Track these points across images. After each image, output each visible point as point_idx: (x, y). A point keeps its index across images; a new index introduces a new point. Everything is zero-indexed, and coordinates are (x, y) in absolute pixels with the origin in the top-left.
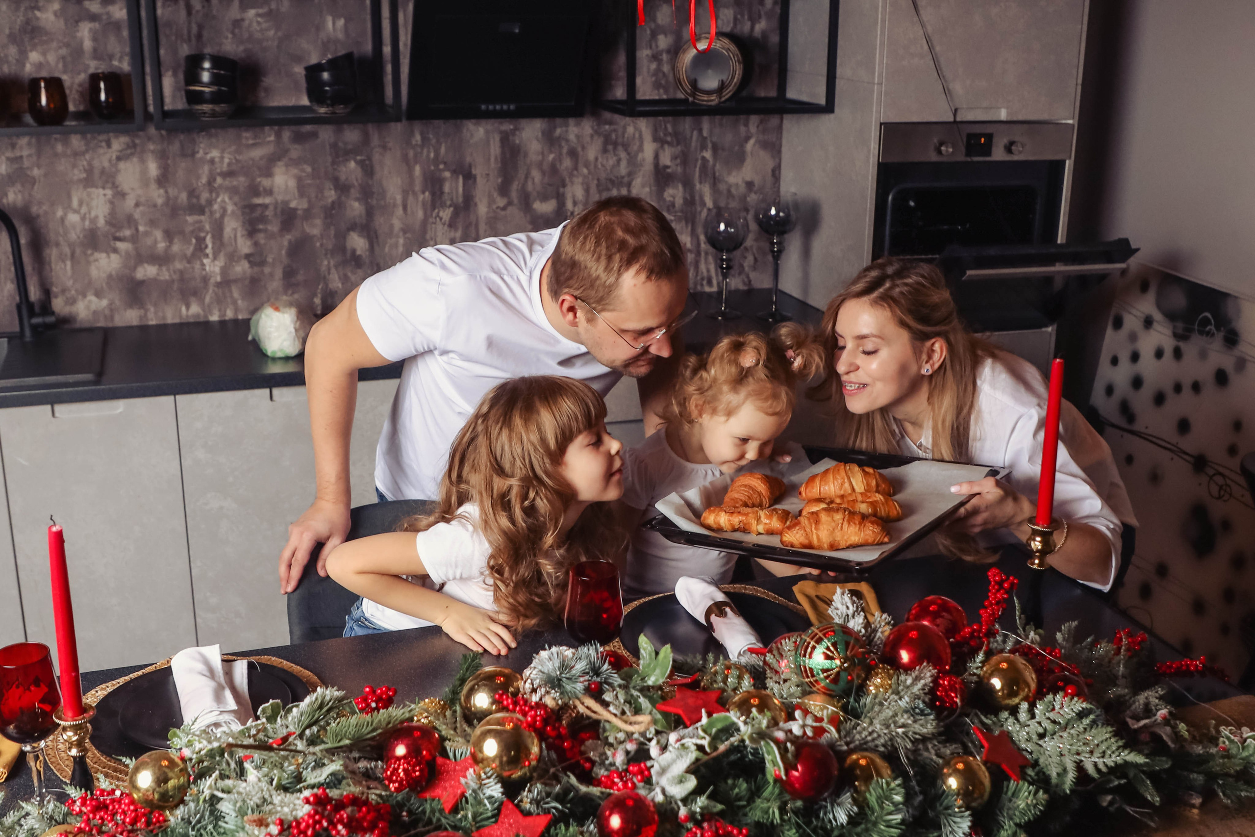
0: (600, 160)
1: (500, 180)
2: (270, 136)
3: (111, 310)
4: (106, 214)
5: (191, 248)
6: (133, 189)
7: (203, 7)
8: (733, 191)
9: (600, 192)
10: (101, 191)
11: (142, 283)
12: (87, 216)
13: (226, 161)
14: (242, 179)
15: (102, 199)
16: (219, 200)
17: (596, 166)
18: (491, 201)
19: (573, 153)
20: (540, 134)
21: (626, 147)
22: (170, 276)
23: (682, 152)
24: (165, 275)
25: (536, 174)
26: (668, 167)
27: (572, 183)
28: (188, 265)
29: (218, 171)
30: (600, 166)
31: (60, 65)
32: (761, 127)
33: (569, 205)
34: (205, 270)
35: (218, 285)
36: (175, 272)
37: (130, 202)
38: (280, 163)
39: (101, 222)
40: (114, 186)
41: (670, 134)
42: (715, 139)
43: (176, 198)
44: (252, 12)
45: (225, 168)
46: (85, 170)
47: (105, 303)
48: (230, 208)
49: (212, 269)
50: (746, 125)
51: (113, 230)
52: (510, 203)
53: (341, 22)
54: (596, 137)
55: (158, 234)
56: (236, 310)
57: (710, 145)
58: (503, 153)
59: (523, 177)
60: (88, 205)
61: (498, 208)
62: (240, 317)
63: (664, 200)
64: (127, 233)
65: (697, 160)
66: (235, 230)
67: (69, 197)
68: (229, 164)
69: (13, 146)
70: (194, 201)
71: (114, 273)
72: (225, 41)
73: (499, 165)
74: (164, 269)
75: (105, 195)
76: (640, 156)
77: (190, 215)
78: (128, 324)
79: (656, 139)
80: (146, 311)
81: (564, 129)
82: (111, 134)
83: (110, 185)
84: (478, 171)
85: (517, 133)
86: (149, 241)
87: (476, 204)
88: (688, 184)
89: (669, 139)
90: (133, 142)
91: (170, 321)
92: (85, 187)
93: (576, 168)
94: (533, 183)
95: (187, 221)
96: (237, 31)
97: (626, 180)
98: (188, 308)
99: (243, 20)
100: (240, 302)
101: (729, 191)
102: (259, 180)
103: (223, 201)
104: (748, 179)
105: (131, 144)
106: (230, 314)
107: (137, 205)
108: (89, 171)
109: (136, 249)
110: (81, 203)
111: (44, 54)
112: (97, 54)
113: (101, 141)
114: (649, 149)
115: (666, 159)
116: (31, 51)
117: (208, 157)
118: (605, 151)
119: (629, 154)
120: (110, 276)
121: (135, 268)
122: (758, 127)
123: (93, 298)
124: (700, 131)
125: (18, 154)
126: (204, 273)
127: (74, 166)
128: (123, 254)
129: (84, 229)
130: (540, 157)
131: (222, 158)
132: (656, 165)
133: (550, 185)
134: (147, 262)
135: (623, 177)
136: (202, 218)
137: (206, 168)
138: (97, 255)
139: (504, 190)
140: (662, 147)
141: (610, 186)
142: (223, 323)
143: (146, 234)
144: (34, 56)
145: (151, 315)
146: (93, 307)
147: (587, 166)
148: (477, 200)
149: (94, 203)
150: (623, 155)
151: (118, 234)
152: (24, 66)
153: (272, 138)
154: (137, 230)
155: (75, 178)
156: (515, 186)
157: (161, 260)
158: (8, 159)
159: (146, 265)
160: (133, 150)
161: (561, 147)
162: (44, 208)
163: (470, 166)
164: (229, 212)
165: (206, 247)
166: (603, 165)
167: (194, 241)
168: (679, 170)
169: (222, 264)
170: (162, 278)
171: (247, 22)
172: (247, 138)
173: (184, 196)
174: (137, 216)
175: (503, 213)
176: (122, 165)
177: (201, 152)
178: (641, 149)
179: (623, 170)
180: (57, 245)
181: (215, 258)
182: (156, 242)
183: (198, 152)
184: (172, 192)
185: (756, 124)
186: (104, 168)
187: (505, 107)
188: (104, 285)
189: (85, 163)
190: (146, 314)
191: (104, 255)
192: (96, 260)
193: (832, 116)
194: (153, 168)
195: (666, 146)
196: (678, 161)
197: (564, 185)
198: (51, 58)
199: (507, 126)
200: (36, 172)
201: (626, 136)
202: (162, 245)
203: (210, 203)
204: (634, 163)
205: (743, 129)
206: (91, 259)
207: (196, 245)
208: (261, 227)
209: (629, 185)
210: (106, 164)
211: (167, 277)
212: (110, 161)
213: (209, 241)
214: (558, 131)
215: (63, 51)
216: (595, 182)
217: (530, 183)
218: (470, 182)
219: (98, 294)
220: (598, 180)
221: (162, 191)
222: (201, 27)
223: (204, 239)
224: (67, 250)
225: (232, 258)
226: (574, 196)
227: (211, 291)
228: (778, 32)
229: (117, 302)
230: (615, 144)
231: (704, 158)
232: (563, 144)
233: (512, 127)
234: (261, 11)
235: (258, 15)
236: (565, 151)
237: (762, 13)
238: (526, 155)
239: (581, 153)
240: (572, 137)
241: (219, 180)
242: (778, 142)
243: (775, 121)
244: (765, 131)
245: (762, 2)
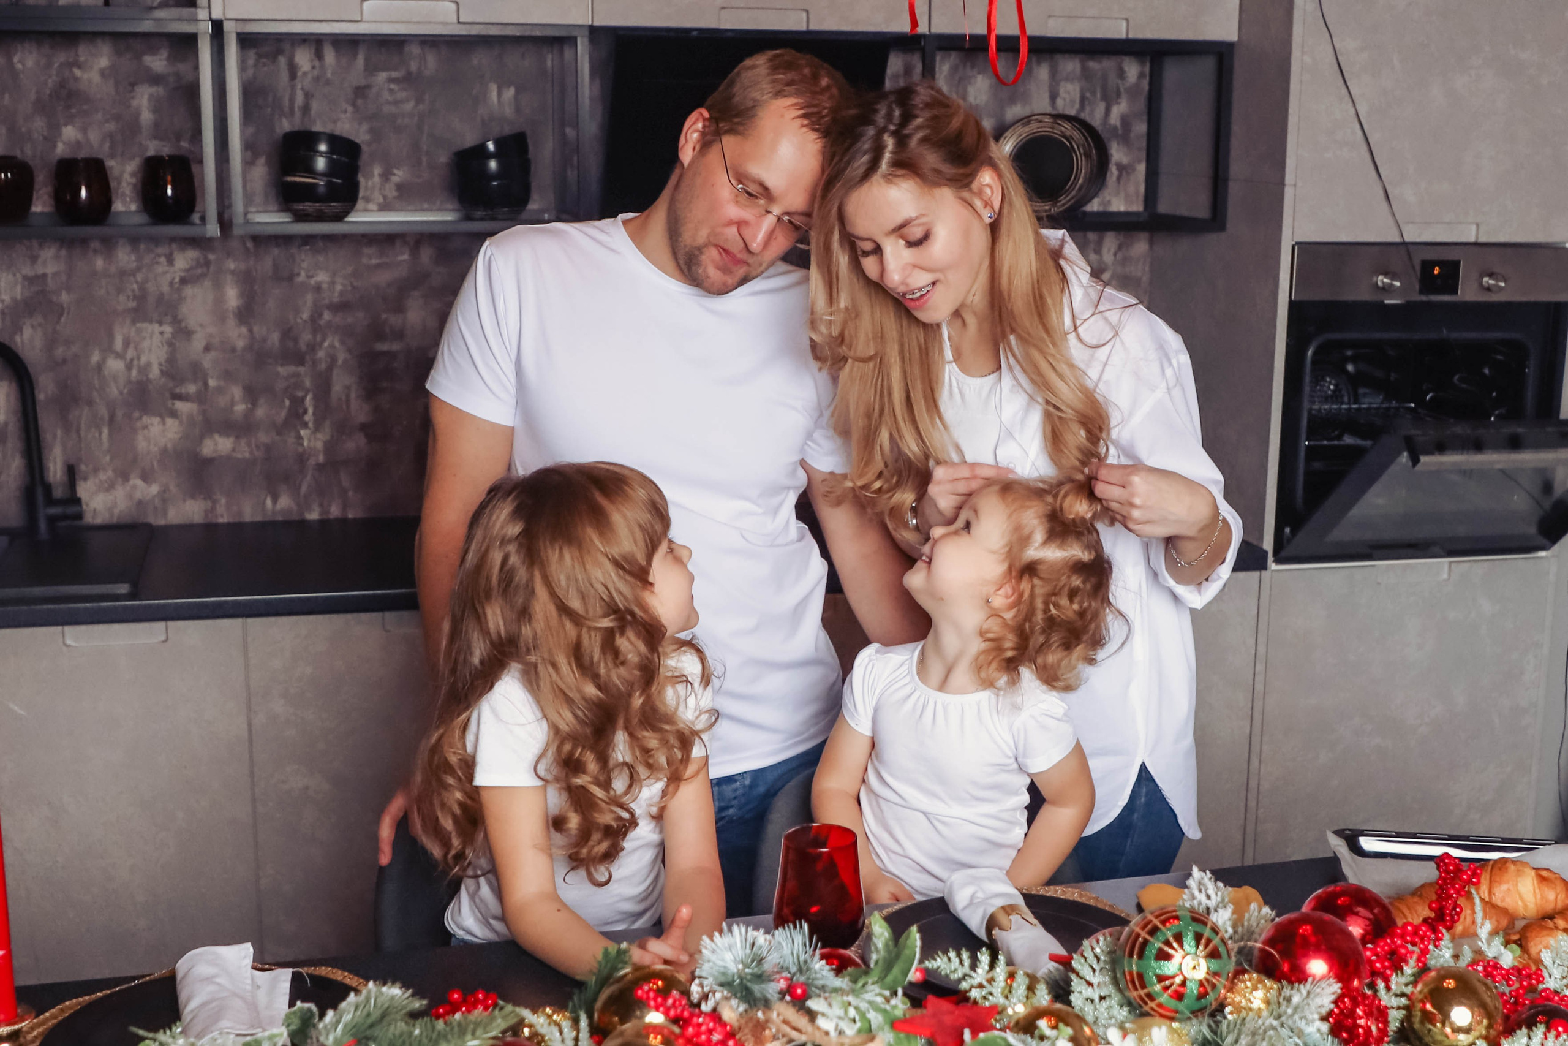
2: (403, 254)
3: (164, 501)
4: (163, 360)
5: (283, 414)
6: (201, 325)
7: (313, 67)
10: (156, 328)
11: (209, 461)
12: (135, 362)
13: (339, 287)
14: (360, 315)
15: (157, 339)
16: (326, 344)
22: (251, 453)
24: (244, 452)
28: (277, 438)
29: (327, 301)
31: (107, 145)
32: (1119, 256)
34: (302, 445)
35: (320, 467)
36: (257, 447)
37: (198, 343)
38: (416, 293)
39: (155, 372)
40: (176, 321)
43: (264, 340)
44: (383, 76)
45: (336, 299)
46: (135, 297)
47: (154, 489)
48: (342, 356)
49: (312, 444)
51: (171, 385)
53: (510, 93)
55: (237, 392)
56: (345, 507)
60: (136, 348)
62: (350, 516)
64: (192, 389)
66: (348, 388)
67: (111, 336)
68: (341, 293)
69: (34, 259)
70: (291, 344)
71: (169, 446)
72: (343, 116)
74: (243, 442)
75: (162, 333)
77: (282, 365)
78: (187, 522)
80: (214, 502)
82: (174, 246)
83: (169, 319)
86: (222, 401)
90: (206, 258)
91: (247, 518)
92: (134, 322)
95: (278, 373)
96: (360, 102)
98: (275, 500)
99: (368, 87)
100: (350, 493)
102: (384, 316)
103: (332, 346)
105: (202, 261)
106: (335, 511)
107: (207, 348)
108: (141, 297)
109: (204, 412)
110: (127, 343)
111: (84, 130)
112: (158, 132)
113: (159, 256)
116: (66, 125)
117: (312, 282)
120: (164, 451)
121: (202, 437)
122: (1115, 255)
123: (139, 482)
125: (40, 271)
126: (300, 449)
127: (120, 290)
128: (184, 418)
129: (129, 382)
131: (333, 283)
134: (221, 434)
136: (301, 369)
137: (310, 298)
138: (146, 420)
142: (324, 523)
143: (220, 390)
144: (69, 133)
145: (221, 509)
146: (138, 495)
149: (146, 344)
151: (178, 390)
152: (55, 146)
153: (406, 257)
154: (206, 384)
155: (120, 308)
157: (241, 429)
158: (25, 278)
159: (217, 436)
160: (205, 270)
162: (75, 349)
164: (340, 362)
165: (305, 412)
167: (287, 403)
169: (327, 437)
170: (239, 456)
171: (374, 90)
172: (370, 257)
173: (275, 337)
174: (207, 361)
176: (189, 291)
177: (303, 274)
180: (90, 403)
181: (318, 428)
182: (233, 403)
183: (298, 274)
184: (259, 330)
185: (1113, 251)
186: (162, 294)
188: (155, 464)
189: (135, 286)
190: (213, 509)
191: (156, 420)
192: (146, 427)
193: (1223, 236)
194: (232, 297)
198: (94, 136)
200: (64, 297)
202: (240, 408)
203: (313, 347)
206: (139, 424)
207: (290, 406)
208: (385, 384)
210: (165, 289)
211: (247, 455)
212: (171, 284)
213: (309, 401)
215: (111, 126)
219: (146, 477)
221: (244, 330)
222: (308, 96)
223: (303, 399)
224: (103, 412)
225: (342, 428)
227: (309, 477)
228: (1145, 117)
229: (173, 488)
234: (394, 74)
235: (391, 80)
237: (1122, 90)
241: (327, 316)
242: (1145, 279)
243: (1140, 246)
244: (1125, 261)
245: (1121, 74)
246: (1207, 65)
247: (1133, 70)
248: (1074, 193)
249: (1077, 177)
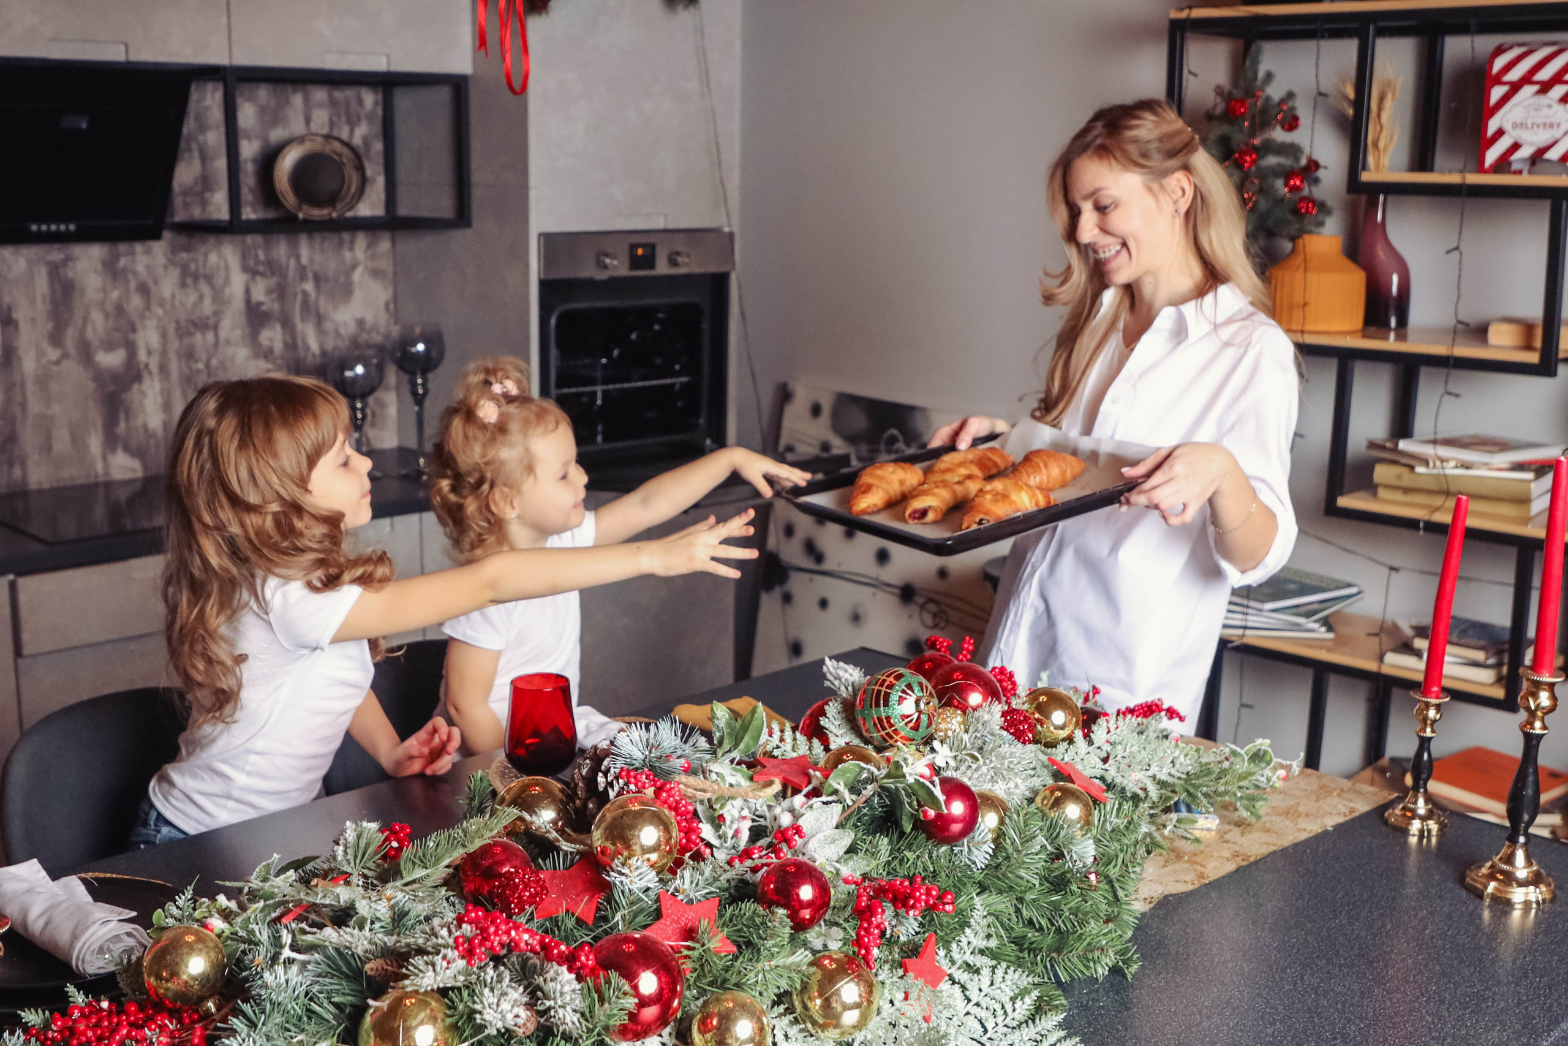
0: (178, 296)
1: (50, 326)
8: (342, 331)
9: (180, 337)
17: (173, 305)
18: (40, 353)
19: (144, 290)
20: (99, 267)
21: (209, 279)
23: (278, 284)
25: (97, 317)
26: (262, 304)
27: (144, 328)
30: (177, 304)
32: (369, 253)
33: (142, 356)
41: (262, 263)
42: (316, 267)
50: (351, 249)
52: (65, 356)
54: (171, 268)
57: (310, 275)
58: (53, 291)
59: (80, 322)
61: (49, 362)
63: (260, 345)
65: (296, 294)
73: (48, 306)
76: (227, 291)
79: (245, 269)
81: (129, 258)
84: (20, 315)
85: (70, 264)
87: (19, 359)
88: (287, 324)
89: (261, 269)
93: (148, 307)
94: (94, 328)
97: (212, 321)
101: (337, 332)
104: (359, 315)
114: (238, 281)
115: (259, 293)
118: (183, 285)
119: (213, 288)
122: (366, 251)
124: (298, 257)
130: (101, 295)
132: (248, 301)
133: (118, 330)
135: (207, 318)
139: (56, 338)
140: (253, 279)
141: (192, 329)
147: (162, 303)
148: (21, 352)
150: (205, 289)
156: (70, 334)
161: (127, 281)
163: (10, 308)
166: (182, 304)
168: (276, 306)
175: (55, 369)
178: (227, 281)
179: (207, 308)
185: (363, 248)
187: (62, 227)
193: (469, 231)
195: (258, 278)
196: (274, 295)
197: (134, 330)
199: (55, 254)
201: (209, 265)
204: (219, 298)
205: (347, 255)
209: (216, 328)
214: (123, 262)
216: (173, 325)
217: (89, 328)
218: (11, 328)
220: (178, 322)
226: (147, 345)
228: (381, 138)
230: (196, 277)
231: (304, 292)
232: (130, 276)
233: (62, 256)
236: (133, 284)
237: (362, 115)
238: (82, 293)
239: (153, 289)
240: (140, 268)
242: (390, 270)
243: (384, 245)
244: (374, 257)
245: (360, 102)
246: (444, 94)
247: (369, 99)
248: (347, 200)
249: (349, 188)
